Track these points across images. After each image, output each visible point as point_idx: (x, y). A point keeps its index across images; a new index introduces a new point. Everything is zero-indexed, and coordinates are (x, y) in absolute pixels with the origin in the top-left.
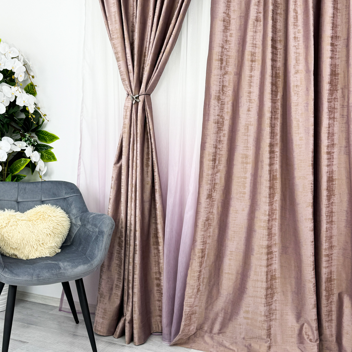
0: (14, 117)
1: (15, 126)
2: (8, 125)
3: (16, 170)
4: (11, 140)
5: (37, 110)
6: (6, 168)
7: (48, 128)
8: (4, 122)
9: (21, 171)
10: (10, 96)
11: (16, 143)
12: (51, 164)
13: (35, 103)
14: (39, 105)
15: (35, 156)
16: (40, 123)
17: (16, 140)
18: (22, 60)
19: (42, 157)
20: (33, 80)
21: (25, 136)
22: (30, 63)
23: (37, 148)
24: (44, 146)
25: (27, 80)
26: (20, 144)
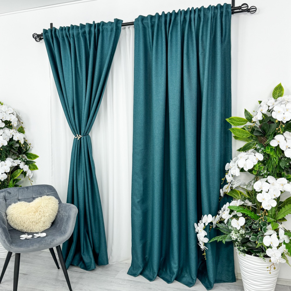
0: (13, 147)
1: (13, 151)
2: (10, 151)
3: (15, 176)
4: (12, 160)
5: (26, 141)
6: (10, 176)
7: (33, 151)
8: (7, 149)
9: (18, 177)
10: (10, 135)
11: (14, 161)
12: (36, 171)
13: (24, 138)
14: (27, 139)
15: (25, 168)
16: (28, 149)
17: (15, 159)
18: (15, 115)
19: (30, 168)
20: (22, 125)
21: (19, 157)
22: (20, 116)
23: (27, 163)
24: (31, 161)
25: (19, 125)
26: (17, 162)
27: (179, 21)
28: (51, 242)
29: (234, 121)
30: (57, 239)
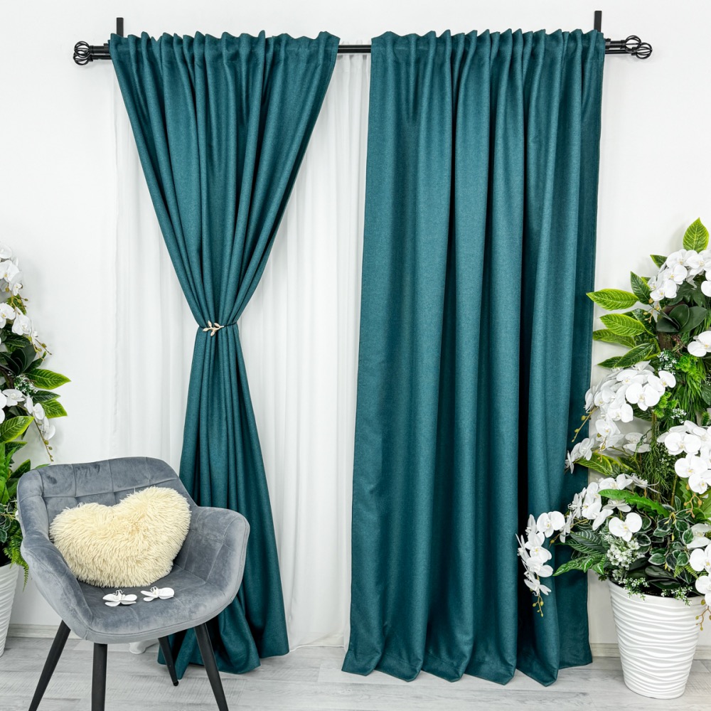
9: (19, 436)
11: (5, 392)
21: (18, 381)
24: (46, 393)
26: (14, 394)
27: (487, 59)
28: (191, 612)
29: (607, 300)
30: (206, 604)
